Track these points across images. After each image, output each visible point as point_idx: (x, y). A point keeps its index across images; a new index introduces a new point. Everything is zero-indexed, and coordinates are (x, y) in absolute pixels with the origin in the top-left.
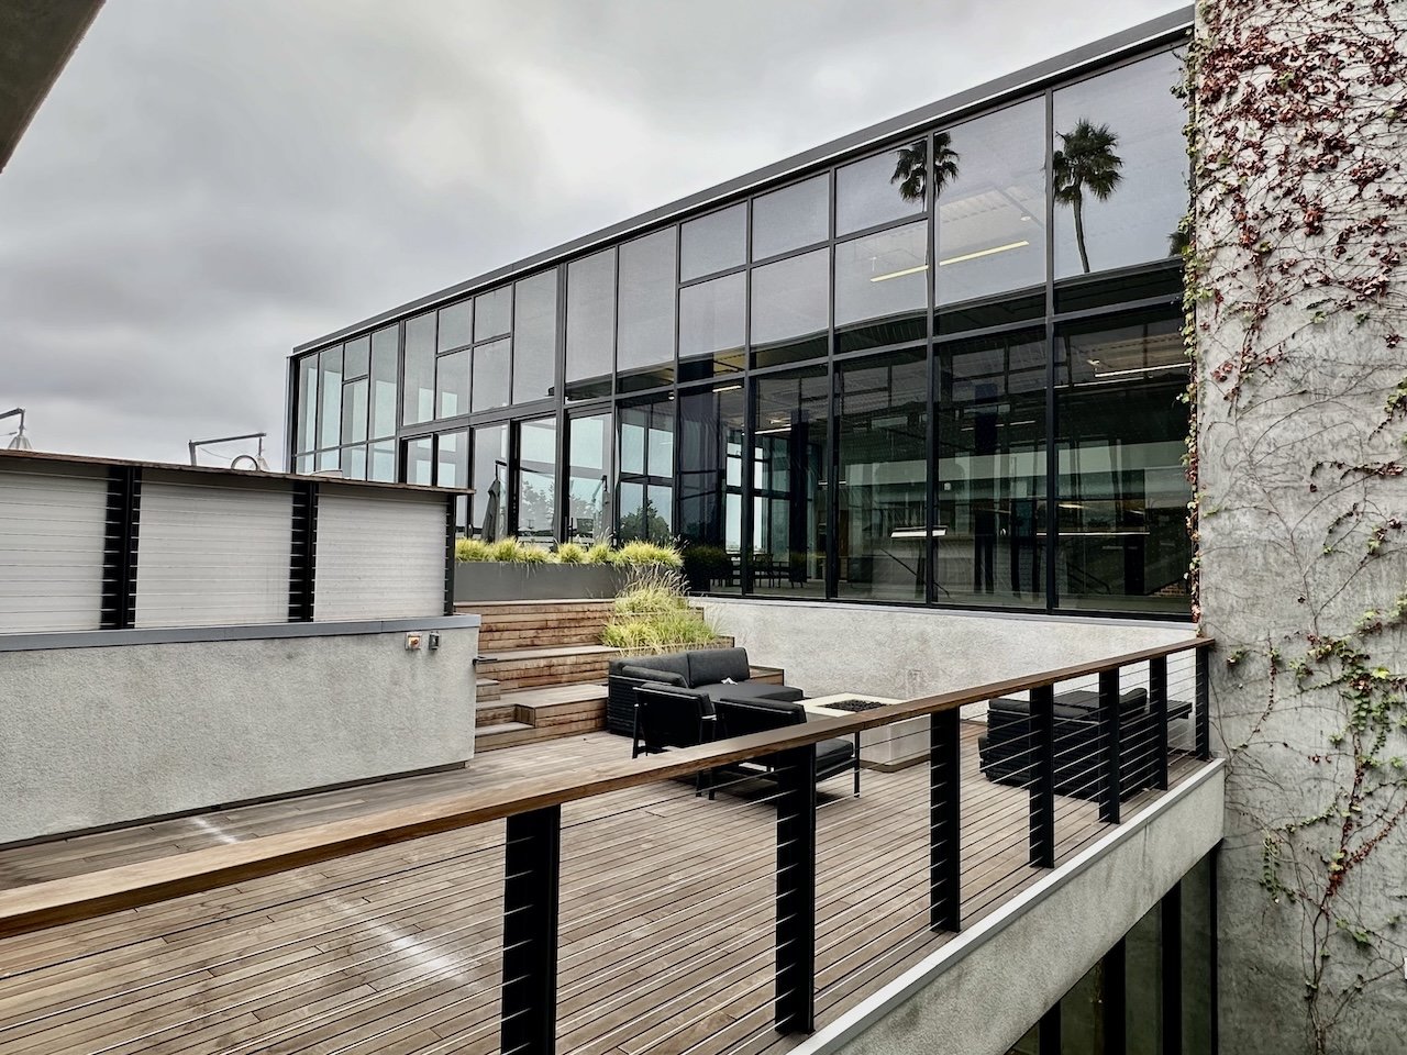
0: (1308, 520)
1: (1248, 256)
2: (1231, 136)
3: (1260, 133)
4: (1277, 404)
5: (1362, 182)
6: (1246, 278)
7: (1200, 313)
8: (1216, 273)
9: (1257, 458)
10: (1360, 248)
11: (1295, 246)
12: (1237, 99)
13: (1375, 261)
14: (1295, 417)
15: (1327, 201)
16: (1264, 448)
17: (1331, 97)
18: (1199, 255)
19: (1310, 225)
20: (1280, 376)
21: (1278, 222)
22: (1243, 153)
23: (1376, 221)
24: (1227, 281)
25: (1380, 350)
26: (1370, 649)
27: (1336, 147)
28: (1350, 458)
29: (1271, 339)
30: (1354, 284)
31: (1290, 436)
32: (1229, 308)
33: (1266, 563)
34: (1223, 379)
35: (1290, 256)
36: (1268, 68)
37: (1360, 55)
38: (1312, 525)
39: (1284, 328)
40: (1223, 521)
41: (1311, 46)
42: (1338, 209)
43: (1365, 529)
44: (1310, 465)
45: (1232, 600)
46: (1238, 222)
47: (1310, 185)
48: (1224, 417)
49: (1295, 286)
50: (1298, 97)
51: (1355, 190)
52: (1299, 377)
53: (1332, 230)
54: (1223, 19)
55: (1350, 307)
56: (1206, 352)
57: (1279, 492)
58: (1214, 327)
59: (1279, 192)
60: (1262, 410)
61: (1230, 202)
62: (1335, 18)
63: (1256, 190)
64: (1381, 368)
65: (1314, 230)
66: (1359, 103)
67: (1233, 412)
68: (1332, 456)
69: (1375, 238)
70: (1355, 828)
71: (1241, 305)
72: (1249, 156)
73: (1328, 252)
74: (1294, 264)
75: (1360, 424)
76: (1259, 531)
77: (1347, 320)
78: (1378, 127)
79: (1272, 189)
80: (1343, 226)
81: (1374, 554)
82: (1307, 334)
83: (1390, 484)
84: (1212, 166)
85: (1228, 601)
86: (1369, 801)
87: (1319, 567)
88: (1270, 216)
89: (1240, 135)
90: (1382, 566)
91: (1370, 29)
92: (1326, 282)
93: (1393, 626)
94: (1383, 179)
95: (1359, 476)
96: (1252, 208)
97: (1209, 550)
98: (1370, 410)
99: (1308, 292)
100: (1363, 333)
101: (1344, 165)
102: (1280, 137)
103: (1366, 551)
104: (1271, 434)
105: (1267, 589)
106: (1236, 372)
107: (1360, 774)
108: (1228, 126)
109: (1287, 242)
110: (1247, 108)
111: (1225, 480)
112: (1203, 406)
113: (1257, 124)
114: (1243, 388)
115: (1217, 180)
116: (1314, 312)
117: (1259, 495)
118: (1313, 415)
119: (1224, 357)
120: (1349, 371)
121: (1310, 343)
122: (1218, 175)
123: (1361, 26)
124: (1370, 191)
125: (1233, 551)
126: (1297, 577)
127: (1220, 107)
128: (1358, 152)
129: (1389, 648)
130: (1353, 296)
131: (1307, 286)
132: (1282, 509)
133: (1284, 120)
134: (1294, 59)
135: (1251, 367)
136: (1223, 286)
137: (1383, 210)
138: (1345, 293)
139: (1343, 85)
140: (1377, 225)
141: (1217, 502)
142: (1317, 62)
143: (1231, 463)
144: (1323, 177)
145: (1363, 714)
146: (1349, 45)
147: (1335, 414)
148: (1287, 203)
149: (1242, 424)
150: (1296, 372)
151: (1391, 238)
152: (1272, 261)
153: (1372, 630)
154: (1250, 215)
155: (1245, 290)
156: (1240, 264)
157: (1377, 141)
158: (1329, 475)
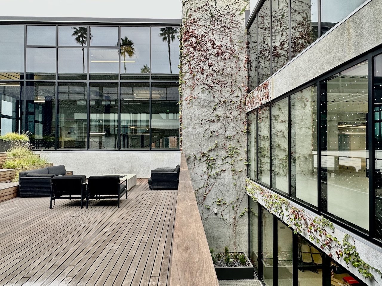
0: (201, 130)
1: (191, 76)
2: (188, 50)
3: (193, 51)
4: (196, 107)
5: (210, 66)
6: (191, 80)
7: (182, 86)
8: (185, 78)
9: (192, 117)
10: (209, 78)
12: (189, 43)
13: (211, 82)
14: (199, 110)
15: (204, 68)
16: (194, 115)
17: (205, 48)
18: (182, 73)
19: (202, 72)
20: (196, 101)
21: (196, 70)
22: (190, 54)
23: (211, 74)
24: (187, 80)
25: (212, 99)
26: (210, 154)
27: (206, 58)
28: (207, 118)
29: (195, 94)
30: (208, 85)
31: (198, 113)
32: (188, 86)
33: (194, 138)
34: (187, 100)
35: (198, 77)
36: (195, 38)
37: (210, 42)
38: (201, 131)
39: (197, 92)
40: (186, 130)
41: (202, 37)
42: (206, 70)
43: (209, 132)
44: (201, 119)
45: (188, 146)
46: (190, 68)
47: (202, 64)
49: (199, 84)
50: (200, 46)
51: (208, 67)
52: (199, 102)
53: (205, 74)
54: (187, 25)
55: (208, 90)
56: (183, 94)
57: (196, 124)
58: (185, 89)
59: (197, 64)
60: (193, 108)
61: (188, 64)
62: (206, 33)
63: (193, 62)
64: (212, 102)
65: (202, 73)
66: (210, 51)
67: (188, 107)
68: (204, 118)
69: (211, 77)
70: (207, 188)
71: (190, 86)
72: (191, 55)
73: (204, 78)
74: (199, 79)
75: (209, 112)
76: (193, 132)
77: (207, 92)
78: (212, 56)
79: (195, 63)
80: (207, 74)
81: (211, 136)
82: (201, 93)
83: (213, 123)
84: (185, 55)
85: (187, 146)
86: (209, 182)
87: (202, 139)
88: (195, 69)
89: (190, 50)
90: (212, 139)
91: (211, 37)
92: (204, 84)
93: (213, 150)
94: (213, 66)
95: (209, 122)
96: (192, 66)
97: (184, 135)
98: (210, 110)
99: (201, 85)
100: (209, 95)
101: (207, 62)
102: (197, 53)
103: (210, 136)
104: (195, 113)
105: (194, 143)
106: (189, 99)
107: (208, 178)
108: (188, 48)
109: (198, 75)
110: (191, 45)
111: (187, 121)
112: (183, 106)
113: (193, 49)
114: (190, 103)
115: (186, 59)
116: (202, 89)
117: (193, 125)
118: (202, 109)
119: (187, 96)
120: (207, 102)
121: (201, 95)
122: (186, 57)
123: (210, 36)
124: (211, 68)
125: (188, 136)
126: (199, 141)
127: (186, 43)
128: (209, 60)
129: (213, 154)
130: (208, 88)
131: (201, 84)
132: (197, 128)
133: (198, 50)
134: (199, 38)
135: (191, 99)
136: (187, 81)
137: (213, 72)
138: (207, 87)
139: (207, 47)
140: (211, 75)
141: (185, 126)
142: (203, 40)
143: (188, 118)
144: (204, 63)
145: (209, 166)
146: (208, 39)
147: (205, 110)
148: (198, 67)
149: (190, 110)
150: (199, 101)
151: (214, 78)
152: (195, 78)
153: (210, 151)
154: (192, 67)
155: (190, 83)
156: (190, 77)
157: (212, 59)
158: (204, 121)
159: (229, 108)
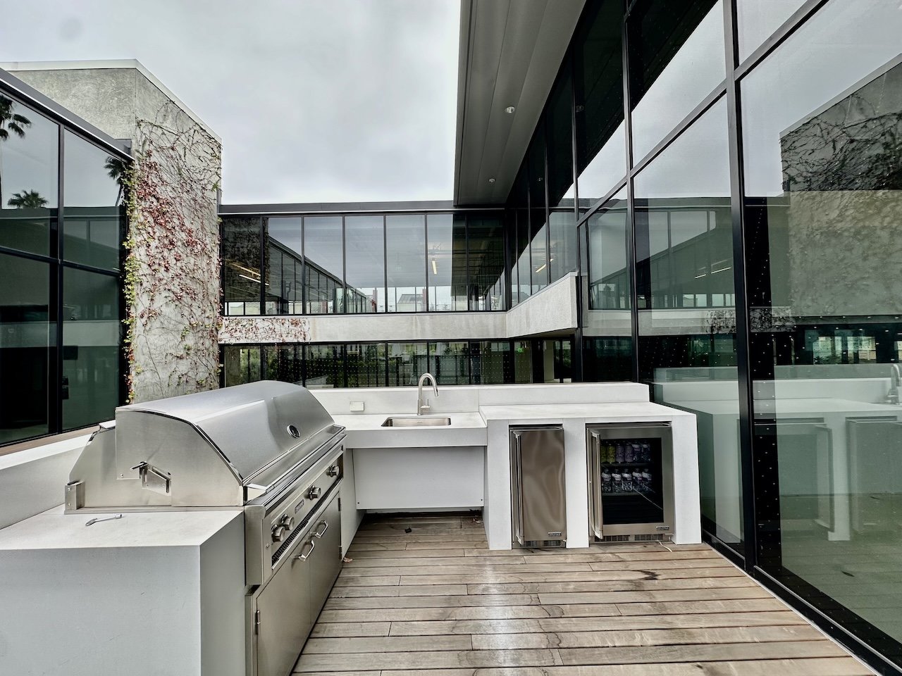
0: (164, 374)
1: (150, 271)
2: (146, 218)
3: (154, 224)
4: (157, 331)
5: (177, 260)
6: (149, 278)
7: (134, 287)
8: (140, 272)
9: (152, 351)
10: (177, 281)
11: (162, 273)
12: (147, 205)
14: (161, 336)
15: (169, 262)
16: (153, 347)
17: (171, 226)
19: (166, 267)
20: (157, 320)
21: (158, 261)
22: (149, 228)
23: (179, 274)
24: (144, 277)
25: (179, 318)
27: (172, 244)
28: (172, 351)
29: (156, 306)
30: (175, 293)
31: (160, 343)
32: (145, 289)
34: (142, 317)
35: (161, 276)
36: (156, 200)
37: (177, 217)
38: (165, 376)
39: (159, 302)
40: (141, 376)
41: (167, 203)
42: (172, 266)
43: (176, 376)
44: (165, 354)
46: (147, 255)
47: (166, 253)
48: (142, 334)
49: (162, 288)
51: (175, 261)
53: (171, 272)
54: (144, 169)
55: (174, 301)
57: (157, 364)
58: (140, 295)
59: (159, 251)
60: (153, 332)
61: (145, 245)
62: (172, 198)
63: (152, 245)
64: (180, 323)
66: (177, 233)
67: (145, 331)
68: (170, 351)
69: (179, 280)
71: (148, 289)
72: (150, 231)
73: (170, 279)
74: (162, 279)
75: (176, 341)
76: (152, 379)
77: (173, 306)
78: (180, 244)
79: (156, 248)
81: (179, 384)
82: (164, 306)
83: (181, 361)
88: (156, 258)
89: (148, 220)
91: (179, 210)
92: (169, 290)
94: (181, 262)
95: (176, 358)
96: (151, 252)
98: (178, 337)
99: (165, 292)
100: (176, 311)
101: (173, 251)
102: (159, 230)
104: (155, 342)
106: (147, 316)
109: (160, 270)
111: (143, 359)
112: (136, 327)
113: (153, 220)
114: (148, 322)
116: (166, 299)
117: (152, 365)
118: (165, 336)
119: (143, 308)
120: (173, 322)
121: (165, 310)
123: (177, 207)
124: (179, 264)
125: (145, 388)
128: (176, 249)
130: (175, 298)
131: (165, 289)
132: (158, 370)
133: (160, 224)
136: (142, 279)
137: (181, 272)
138: (173, 295)
139: (174, 224)
140: (179, 276)
143: (145, 352)
144: (169, 252)
146: (175, 211)
147: (170, 337)
148: (160, 256)
149: (147, 337)
150: (162, 320)
151: (182, 282)
152: (156, 276)
155: (149, 283)
157: (180, 249)
158: (170, 357)
159: (200, 335)
